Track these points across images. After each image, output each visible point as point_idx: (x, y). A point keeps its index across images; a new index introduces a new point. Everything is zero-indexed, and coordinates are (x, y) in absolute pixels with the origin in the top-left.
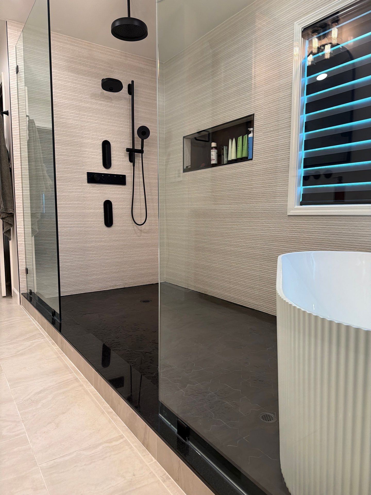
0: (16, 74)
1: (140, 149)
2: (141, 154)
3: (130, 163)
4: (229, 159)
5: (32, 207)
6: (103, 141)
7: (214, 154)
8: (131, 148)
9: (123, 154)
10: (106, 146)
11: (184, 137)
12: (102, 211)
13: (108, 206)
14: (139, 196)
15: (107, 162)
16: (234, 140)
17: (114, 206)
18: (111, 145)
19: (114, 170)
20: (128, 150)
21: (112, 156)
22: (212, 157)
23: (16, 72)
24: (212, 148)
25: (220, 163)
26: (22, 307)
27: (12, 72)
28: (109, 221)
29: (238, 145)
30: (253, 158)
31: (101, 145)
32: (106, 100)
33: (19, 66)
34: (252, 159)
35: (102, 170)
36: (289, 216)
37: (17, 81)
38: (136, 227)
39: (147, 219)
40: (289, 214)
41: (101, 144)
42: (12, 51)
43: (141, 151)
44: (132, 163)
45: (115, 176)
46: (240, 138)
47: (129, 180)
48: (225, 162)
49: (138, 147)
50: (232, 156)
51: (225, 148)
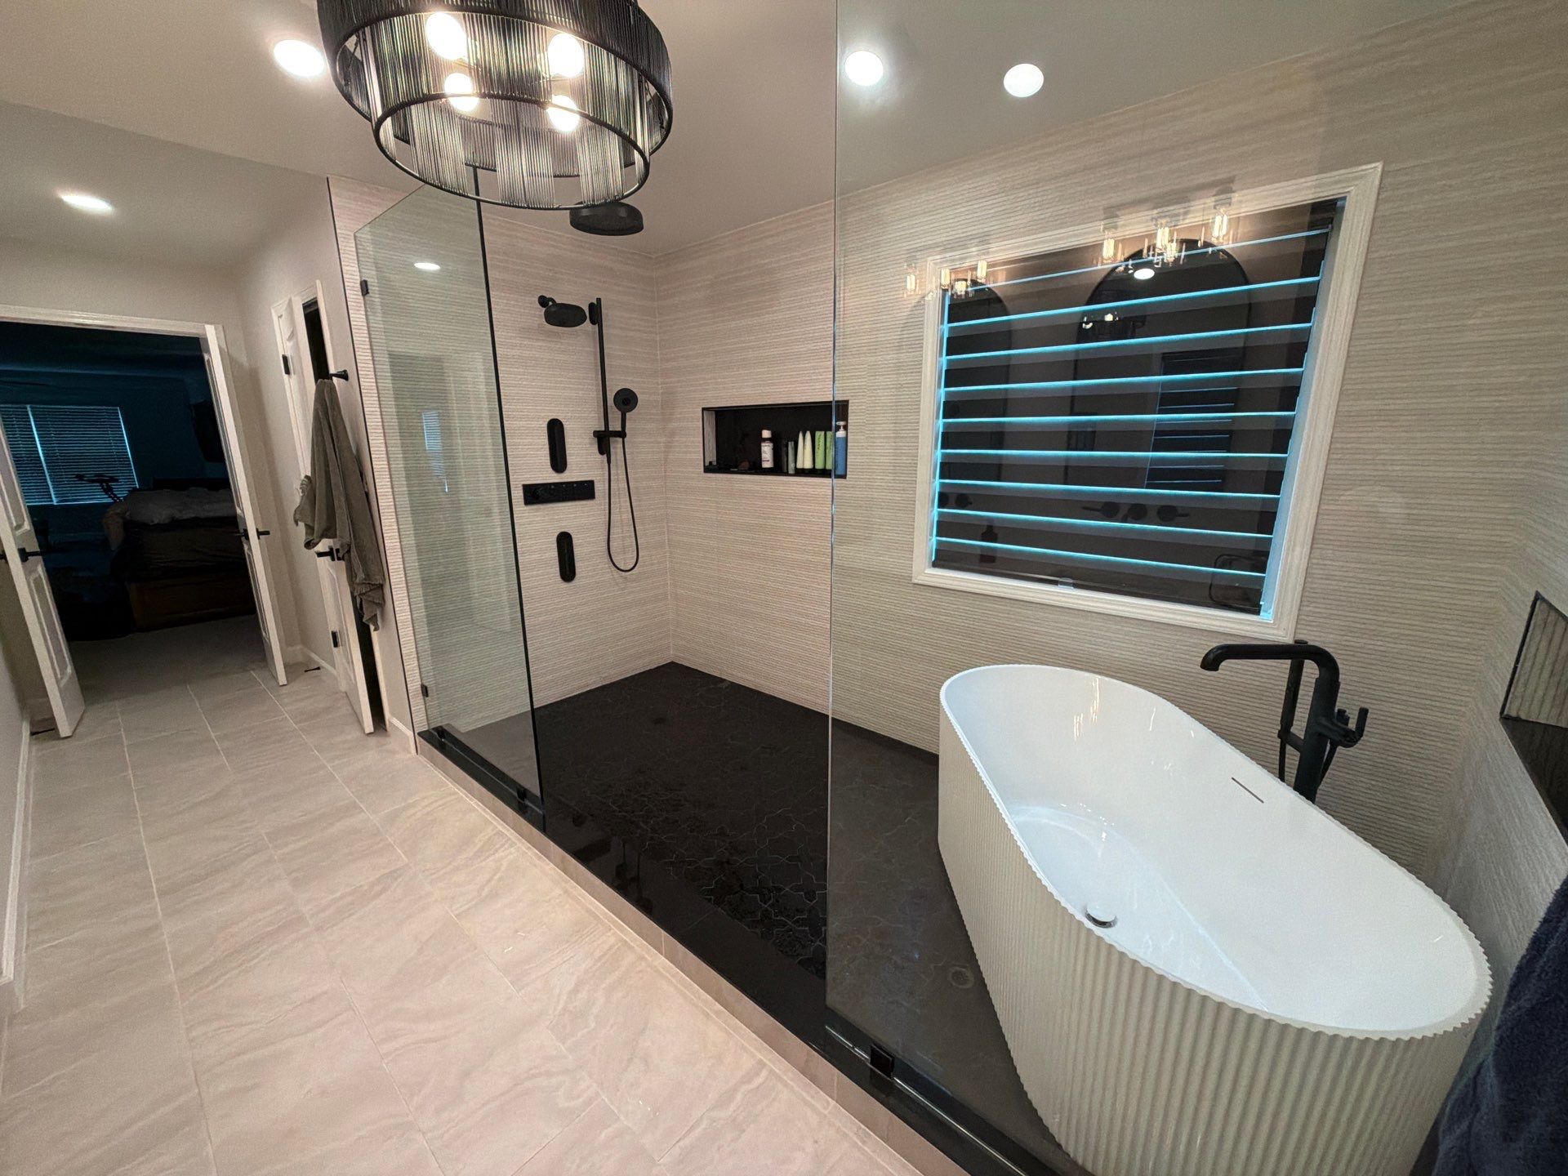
0: (361, 297)
1: (620, 429)
2: (620, 440)
3: (600, 456)
4: (799, 466)
5: (421, 567)
6: (548, 420)
7: (767, 451)
8: (603, 429)
9: (587, 441)
10: (555, 430)
11: (704, 409)
12: (554, 554)
13: (565, 542)
14: (621, 514)
15: (558, 460)
16: (808, 435)
17: (575, 542)
18: (565, 426)
19: (571, 475)
20: (597, 434)
21: (567, 446)
22: (763, 455)
23: (360, 293)
24: (765, 440)
25: (779, 469)
26: (422, 759)
27: (352, 292)
28: (568, 571)
29: (817, 447)
30: (848, 476)
31: (546, 429)
32: (549, 339)
33: (369, 283)
34: (844, 476)
35: (553, 478)
36: (915, 584)
37: (366, 311)
38: (616, 573)
39: (640, 559)
40: (916, 581)
41: (546, 426)
42: (348, 248)
43: (622, 434)
44: (605, 456)
45: (575, 485)
46: (820, 435)
47: (600, 488)
48: (791, 471)
49: (615, 426)
50: (806, 461)
51: (791, 445)
